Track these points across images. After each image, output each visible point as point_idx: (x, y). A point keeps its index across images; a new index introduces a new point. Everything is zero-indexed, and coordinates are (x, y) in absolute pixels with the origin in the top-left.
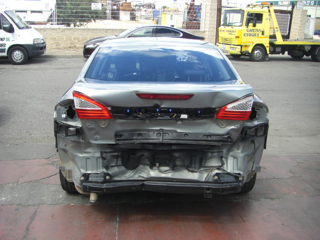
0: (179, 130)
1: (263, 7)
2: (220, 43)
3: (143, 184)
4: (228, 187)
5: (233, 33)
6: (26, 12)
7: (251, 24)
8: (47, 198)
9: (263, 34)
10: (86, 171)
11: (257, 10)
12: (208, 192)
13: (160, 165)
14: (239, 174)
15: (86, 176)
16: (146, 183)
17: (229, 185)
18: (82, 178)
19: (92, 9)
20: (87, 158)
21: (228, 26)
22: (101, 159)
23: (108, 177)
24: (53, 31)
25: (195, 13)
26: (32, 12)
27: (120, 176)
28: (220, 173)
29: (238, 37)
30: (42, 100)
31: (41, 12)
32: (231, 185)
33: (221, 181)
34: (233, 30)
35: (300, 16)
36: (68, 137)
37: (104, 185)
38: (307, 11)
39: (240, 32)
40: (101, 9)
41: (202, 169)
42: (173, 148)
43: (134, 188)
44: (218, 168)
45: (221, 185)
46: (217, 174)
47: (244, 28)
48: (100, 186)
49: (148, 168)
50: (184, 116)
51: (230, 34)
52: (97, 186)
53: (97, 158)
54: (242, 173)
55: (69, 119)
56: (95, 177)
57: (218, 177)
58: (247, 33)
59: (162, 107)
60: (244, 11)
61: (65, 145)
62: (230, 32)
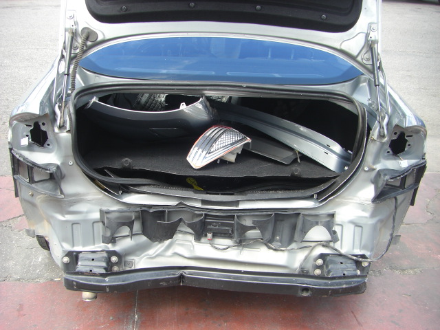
3: (182, 277)
4: (344, 286)
8: (16, 265)
10: (73, 246)
12: (305, 294)
13: (214, 235)
14: (363, 256)
15: (74, 257)
16: (186, 273)
17: (346, 283)
18: (66, 260)
20: (74, 223)
22: (101, 224)
23: (114, 259)
28: (328, 255)
30: (27, 60)
32: (350, 283)
33: (329, 272)
36: (33, 185)
37: (107, 279)
41: (293, 246)
43: (164, 284)
44: (326, 244)
45: (329, 282)
46: (322, 256)
48: (98, 281)
49: (191, 238)
52: (92, 281)
53: (93, 223)
54: (367, 254)
55: (36, 147)
56: (88, 260)
57: (324, 261)
61: (32, 195)
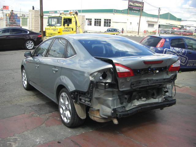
0: (154, 79)
1: (71, 15)
2: (47, 37)
5: (56, 30)
7: (66, 25)
9: (73, 30)
10: (114, 107)
11: (68, 16)
13: (143, 98)
14: (172, 96)
20: (114, 100)
21: (53, 26)
22: (119, 99)
25: (14, 18)
28: (166, 97)
29: (60, 32)
34: (56, 28)
35: (81, 19)
37: (129, 112)
38: (84, 16)
39: (60, 29)
41: (158, 96)
42: (148, 88)
44: (164, 95)
46: (164, 98)
47: (62, 27)
49: (136, 100)
50: (157, 71)
51: (54, 31)
55: (104, 79)
58: (64, 30)
59: (151, 67)
60: (61, 17)
62: (54, 30)
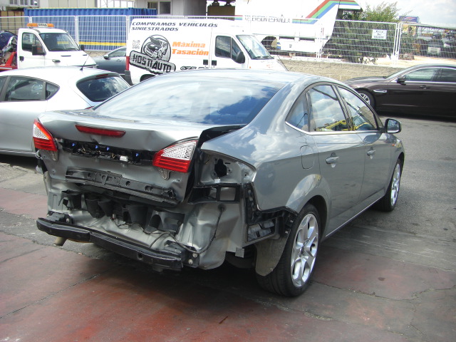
0: (124, 176)
4: (161, 258)
6: (293, 38)
10: (52, 209)
14: (193, 248)
16: (93, 233)
19: (373, 38)
20: (55, 195)
23: (67, 220)
24: (316, 66)
26: (301, 39)
27: (84, 222)
28: (172, 242)
31: (313, 40)
37: (53, 225)
40: (385, 38)
43: (79, 236)
44: (170, 233)
45: (156, 254)
46: (169, 243)
50: (123, 158)
54: (197, 248)
59: (99, 143)
